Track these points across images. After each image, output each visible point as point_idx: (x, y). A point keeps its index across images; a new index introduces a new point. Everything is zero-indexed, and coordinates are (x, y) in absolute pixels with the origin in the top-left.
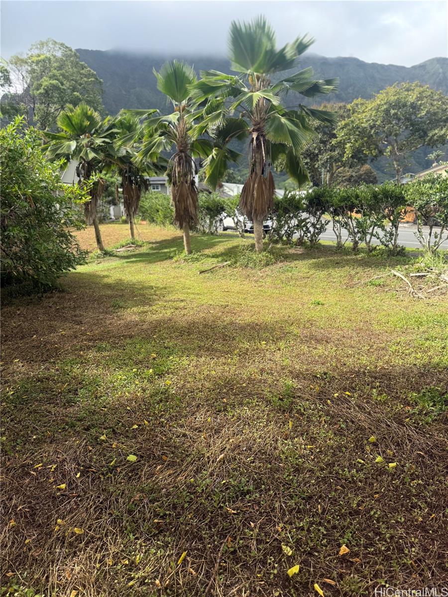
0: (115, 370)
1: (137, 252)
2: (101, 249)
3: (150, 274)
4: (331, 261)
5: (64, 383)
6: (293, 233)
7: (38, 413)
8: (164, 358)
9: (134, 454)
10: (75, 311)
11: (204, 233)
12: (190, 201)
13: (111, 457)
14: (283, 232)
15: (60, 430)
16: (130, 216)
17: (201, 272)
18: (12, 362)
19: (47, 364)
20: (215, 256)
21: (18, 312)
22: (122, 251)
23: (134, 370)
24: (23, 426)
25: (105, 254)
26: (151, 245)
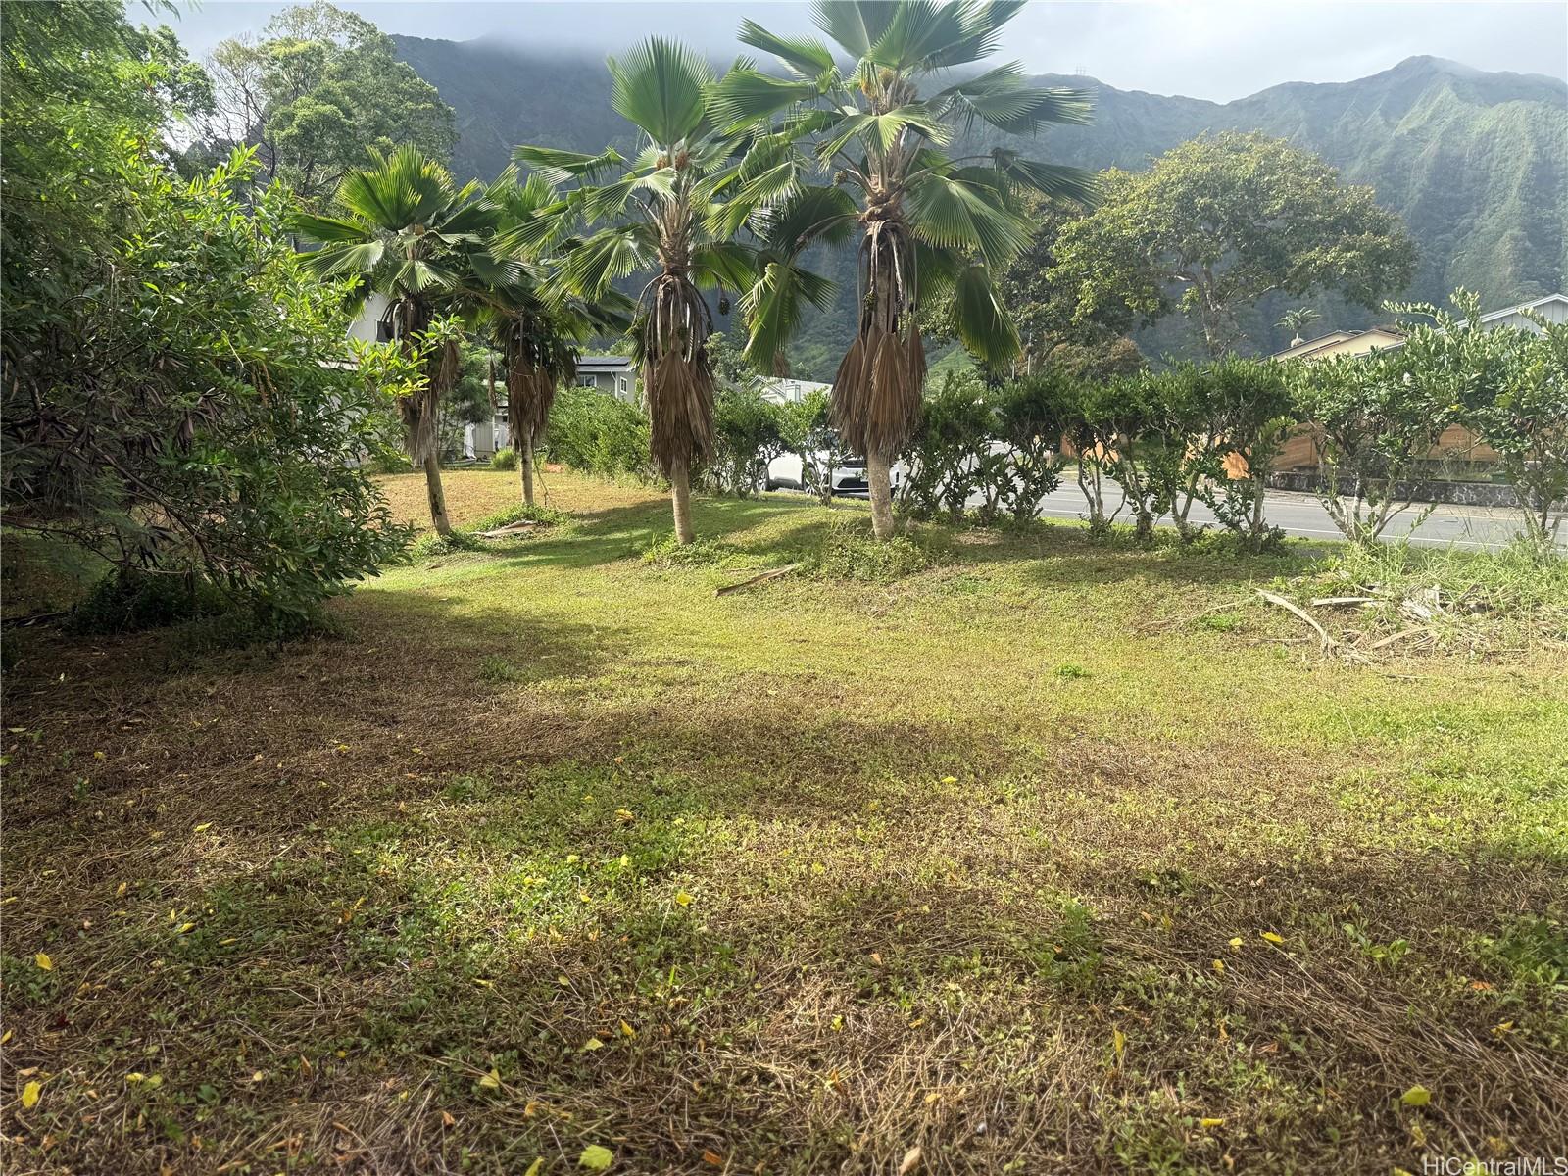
0: (509, 857)
1: (540, 538)
2: (443, 529)
3: (579, 594)
4: (1081, 564)
5: (351, 898)
6: (966, 493)
7: (269, 993)
8: (658, 823)
9: (604, 1142)
10: (375, 689)
11: (720, 493)
12: (693, 401)
13: (521, 1150)
14: (940, 489)
15: (342, 1054)
16: (524, 443)
17: (723, 591)
18: (188, 831)
19: (298, 838)
20: (756, 550)
21: (211, 691)
22: (499, 537)
23: (571, 858)
24: (219, 1038)
25: (451, 543)
26: (578, 523)
